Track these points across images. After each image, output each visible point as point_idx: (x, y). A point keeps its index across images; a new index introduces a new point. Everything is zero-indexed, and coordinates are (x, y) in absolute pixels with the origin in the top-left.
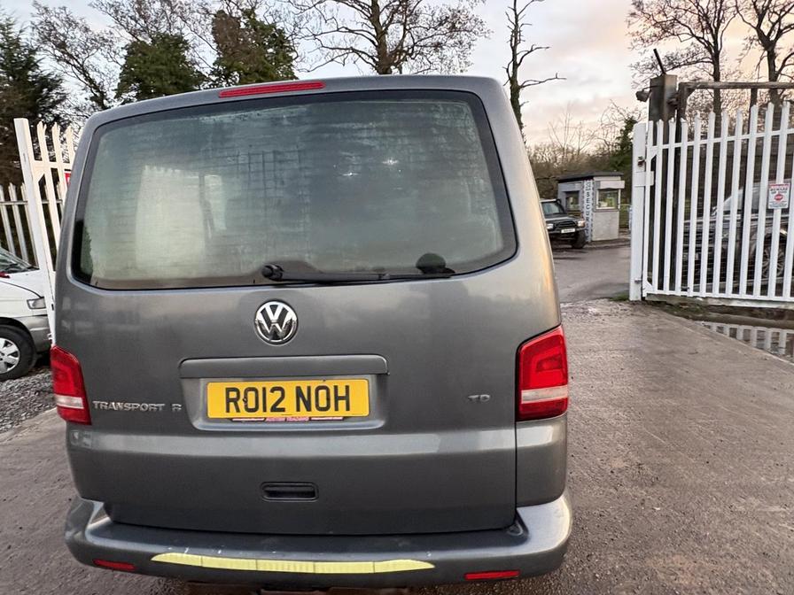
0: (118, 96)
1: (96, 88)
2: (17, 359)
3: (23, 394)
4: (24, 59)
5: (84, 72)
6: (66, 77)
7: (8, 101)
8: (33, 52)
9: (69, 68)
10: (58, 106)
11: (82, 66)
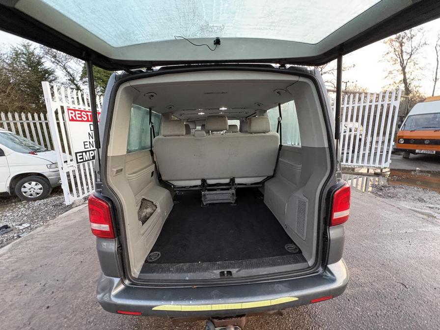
0: (81, 79)
1: (71, 75)
2: (42, 191)
3: (46, 207)
4: (36, 61)
5: (65, 68)
6: (56, 70)
7: (29, 78)
8: (40, 58)
9: (58, 67)
10: (53, 82)
11: (64, 66)
